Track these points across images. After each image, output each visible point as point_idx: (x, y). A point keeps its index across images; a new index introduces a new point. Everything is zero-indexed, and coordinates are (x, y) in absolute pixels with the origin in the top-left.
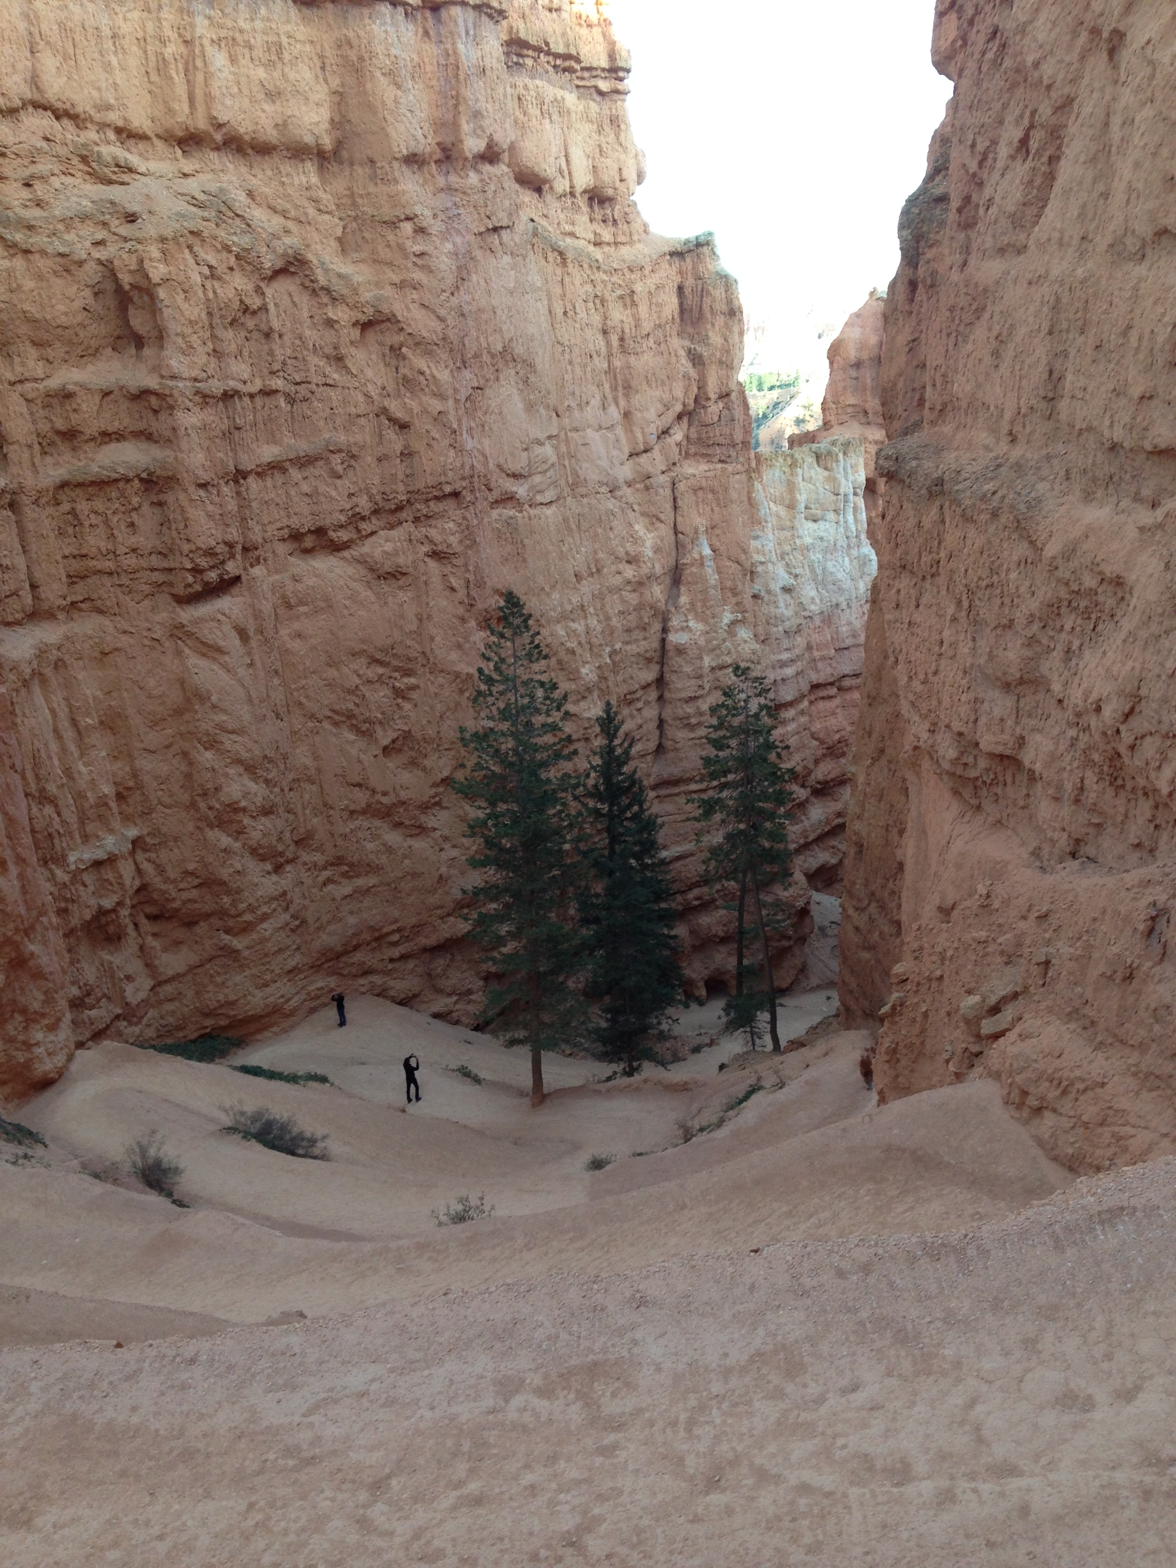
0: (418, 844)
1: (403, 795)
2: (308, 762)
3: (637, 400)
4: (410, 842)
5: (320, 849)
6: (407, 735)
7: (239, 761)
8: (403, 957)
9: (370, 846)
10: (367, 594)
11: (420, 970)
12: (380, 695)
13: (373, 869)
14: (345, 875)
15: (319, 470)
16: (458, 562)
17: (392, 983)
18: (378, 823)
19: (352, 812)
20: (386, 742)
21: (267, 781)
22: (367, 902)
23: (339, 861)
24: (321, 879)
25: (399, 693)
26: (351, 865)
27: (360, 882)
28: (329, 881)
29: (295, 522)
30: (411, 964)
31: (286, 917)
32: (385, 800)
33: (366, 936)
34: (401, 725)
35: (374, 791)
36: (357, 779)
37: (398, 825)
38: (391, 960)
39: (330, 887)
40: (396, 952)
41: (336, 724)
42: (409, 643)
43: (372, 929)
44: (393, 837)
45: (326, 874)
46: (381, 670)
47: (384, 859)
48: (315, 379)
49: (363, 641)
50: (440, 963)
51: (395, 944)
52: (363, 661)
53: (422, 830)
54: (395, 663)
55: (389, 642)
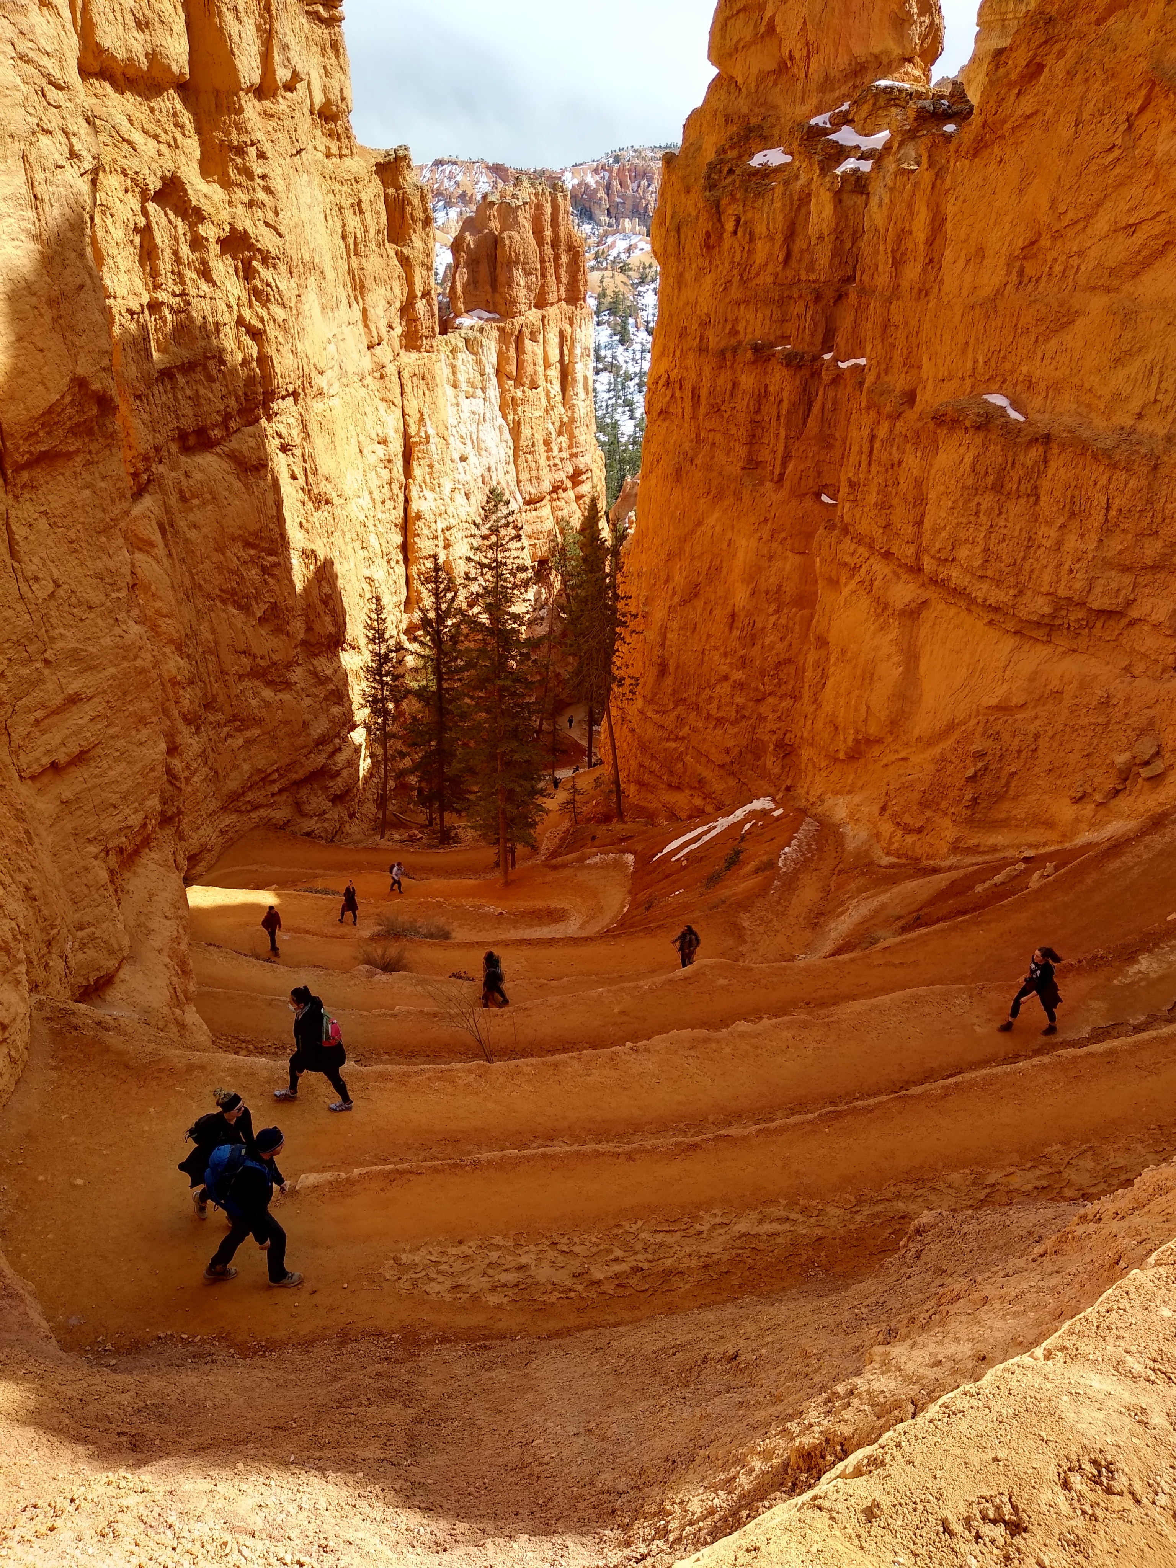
0: (286, 697)
1: (275, 658)
2: (211, 637)
3: (371, 298)
4: (281, 696)
5: (221, 710)
6: (274, 607)
7: (171, 641)
8: (281, 791)
9: (254, 703)
10: (237, 485)
11: (290, 800)
12: (254, 573)
13: (259, 722)
14: (238, 729)
15: (199, 376)
16: (296, 452)
17: (273, 814)
18: (257, 683)
19: (241, 676)
20: (259, 614)
21: (188, 656)
22: (255, 749)
23: (235, 718)
24: (223, 735)
25: (265, 570)
26: (242, 721)
27: (248, 734)
28: (229, 735)
29: (183, 423)
30: (284, 797)
31: (206, 769)
32: (262, 663)
33: (256, 778)
34: (268, 598)
35: (255, 657)
36: (243, 648)
37: (270, 683)
38: (273, 795)
39: (229, 741)
40: (276, 788)
41: (223, 601)
42: (272, 526)
43: (259, 771)
44: (267, 693)
45: (226, 729)
46: (252, 552)
47: (264, 713)
48: (192, 292)
49: (240, 528)
50: (304, 792)
51: (274, 782)
52: (240, 544)
53: (288, 685)
54: (263, 544)
55: (258, 526)
